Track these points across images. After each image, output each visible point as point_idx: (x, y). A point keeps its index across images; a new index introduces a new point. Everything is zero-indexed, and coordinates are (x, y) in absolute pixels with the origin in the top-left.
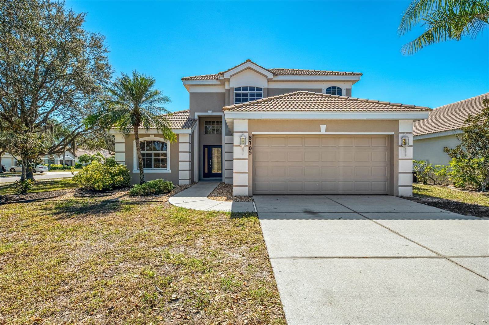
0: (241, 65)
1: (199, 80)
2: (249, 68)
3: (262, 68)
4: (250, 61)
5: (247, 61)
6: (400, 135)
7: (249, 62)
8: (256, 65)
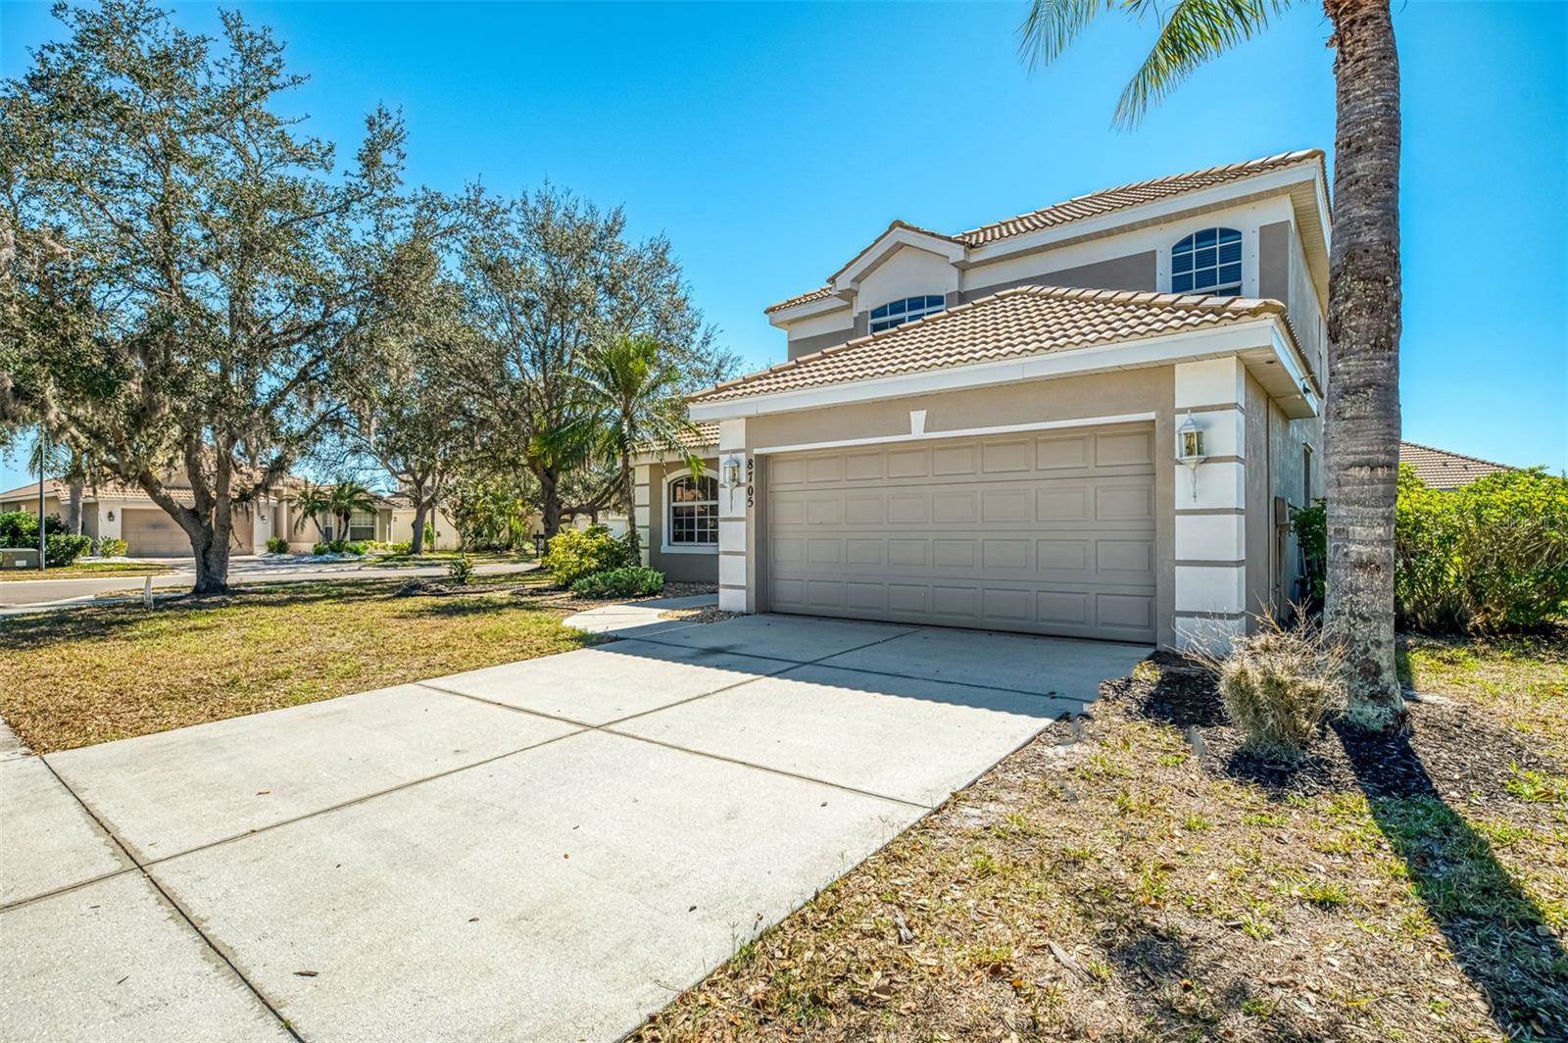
0: (877, 241)
1: (803, 306)
2: (900, 246)
3: (933, 235)
4: (901, 225)
5: (892, 228)
6: (1180, 420)
7: (898, 228)
8: (917, 230)
